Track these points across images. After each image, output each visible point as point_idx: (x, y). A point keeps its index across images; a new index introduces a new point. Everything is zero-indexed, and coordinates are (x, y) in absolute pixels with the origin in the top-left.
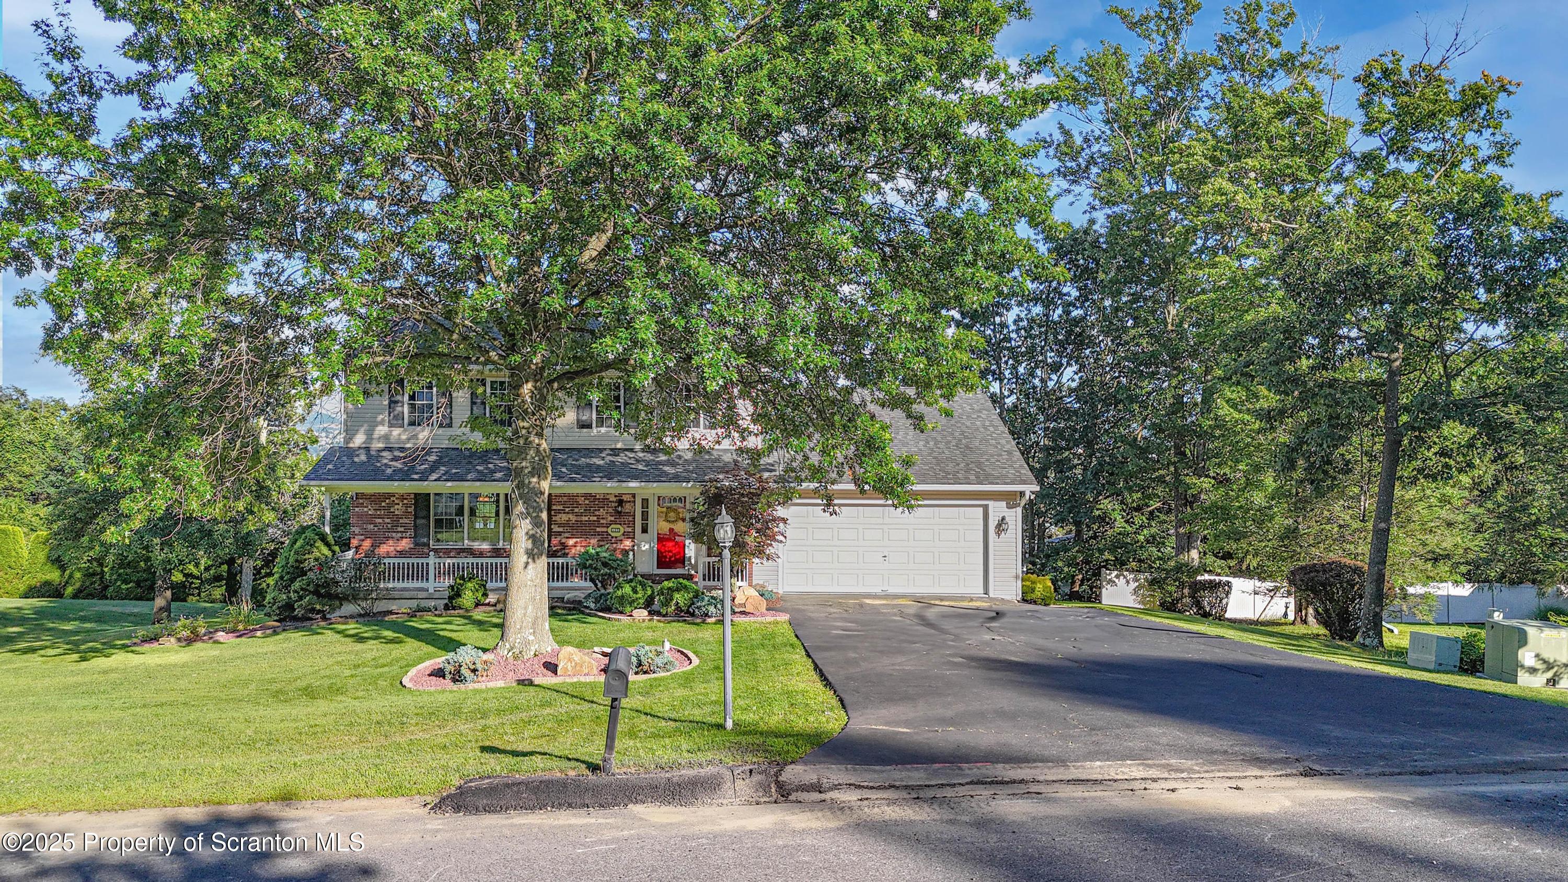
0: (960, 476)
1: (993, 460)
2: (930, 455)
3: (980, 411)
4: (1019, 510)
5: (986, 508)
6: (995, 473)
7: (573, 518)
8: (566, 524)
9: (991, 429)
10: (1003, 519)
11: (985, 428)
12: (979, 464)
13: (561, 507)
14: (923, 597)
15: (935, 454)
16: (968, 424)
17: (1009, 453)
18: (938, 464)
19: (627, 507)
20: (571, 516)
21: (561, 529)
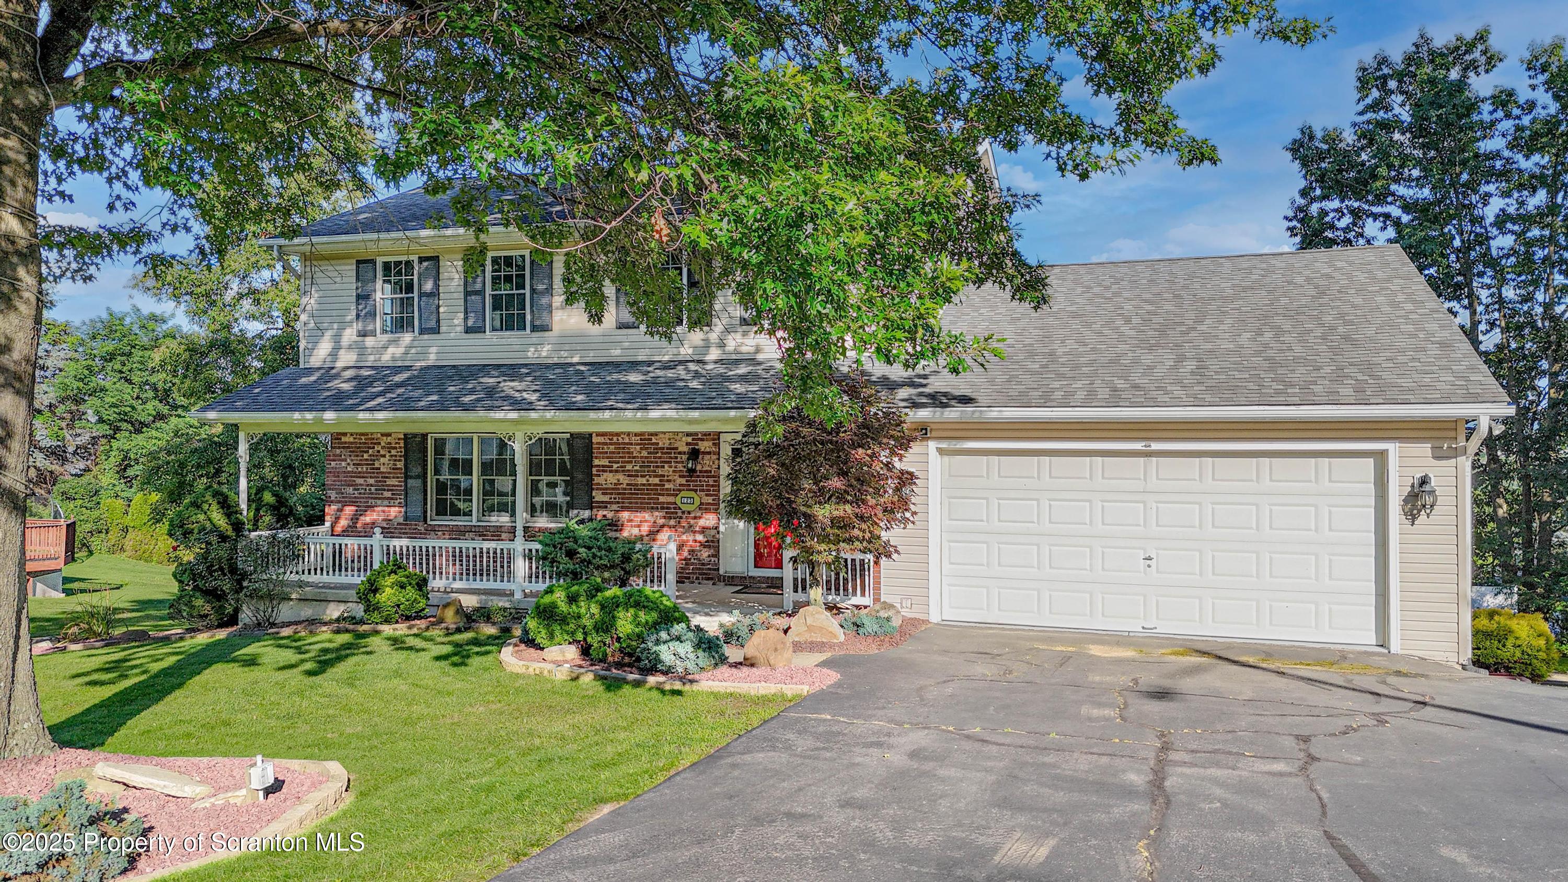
0: (1317, 389)
1: (1401, 359)
2: (1258, 353)
3: (1388, 280)
4: (1465, 463)
5: (1381, 458)
6: (1405, 382)
7: (624, 480)
8: (615, 489)
9: (1409, 306)
10: (1424, 481)
11: (1394, 305)
12: (1369, 367)
13: (605, 462)
14: (1230, 647)
15: (1270, 353)
16: (1359, 300)
17: (1444, 345)
18: (1271, 369)
19: (706, 463)
20: (621, 477)
21: (606, 498)
